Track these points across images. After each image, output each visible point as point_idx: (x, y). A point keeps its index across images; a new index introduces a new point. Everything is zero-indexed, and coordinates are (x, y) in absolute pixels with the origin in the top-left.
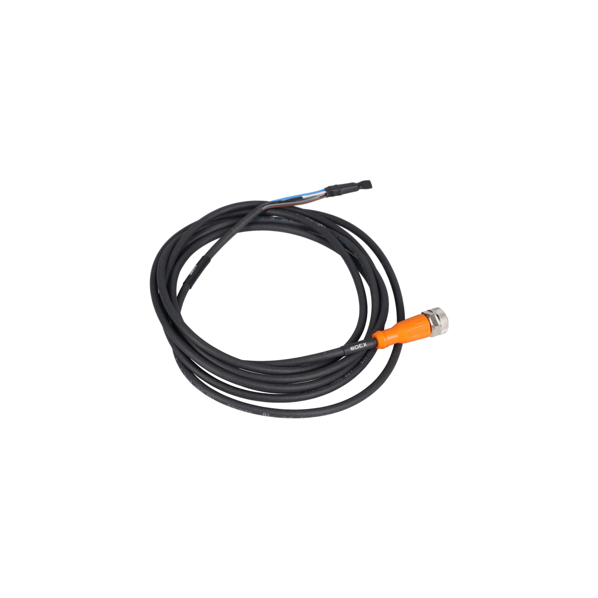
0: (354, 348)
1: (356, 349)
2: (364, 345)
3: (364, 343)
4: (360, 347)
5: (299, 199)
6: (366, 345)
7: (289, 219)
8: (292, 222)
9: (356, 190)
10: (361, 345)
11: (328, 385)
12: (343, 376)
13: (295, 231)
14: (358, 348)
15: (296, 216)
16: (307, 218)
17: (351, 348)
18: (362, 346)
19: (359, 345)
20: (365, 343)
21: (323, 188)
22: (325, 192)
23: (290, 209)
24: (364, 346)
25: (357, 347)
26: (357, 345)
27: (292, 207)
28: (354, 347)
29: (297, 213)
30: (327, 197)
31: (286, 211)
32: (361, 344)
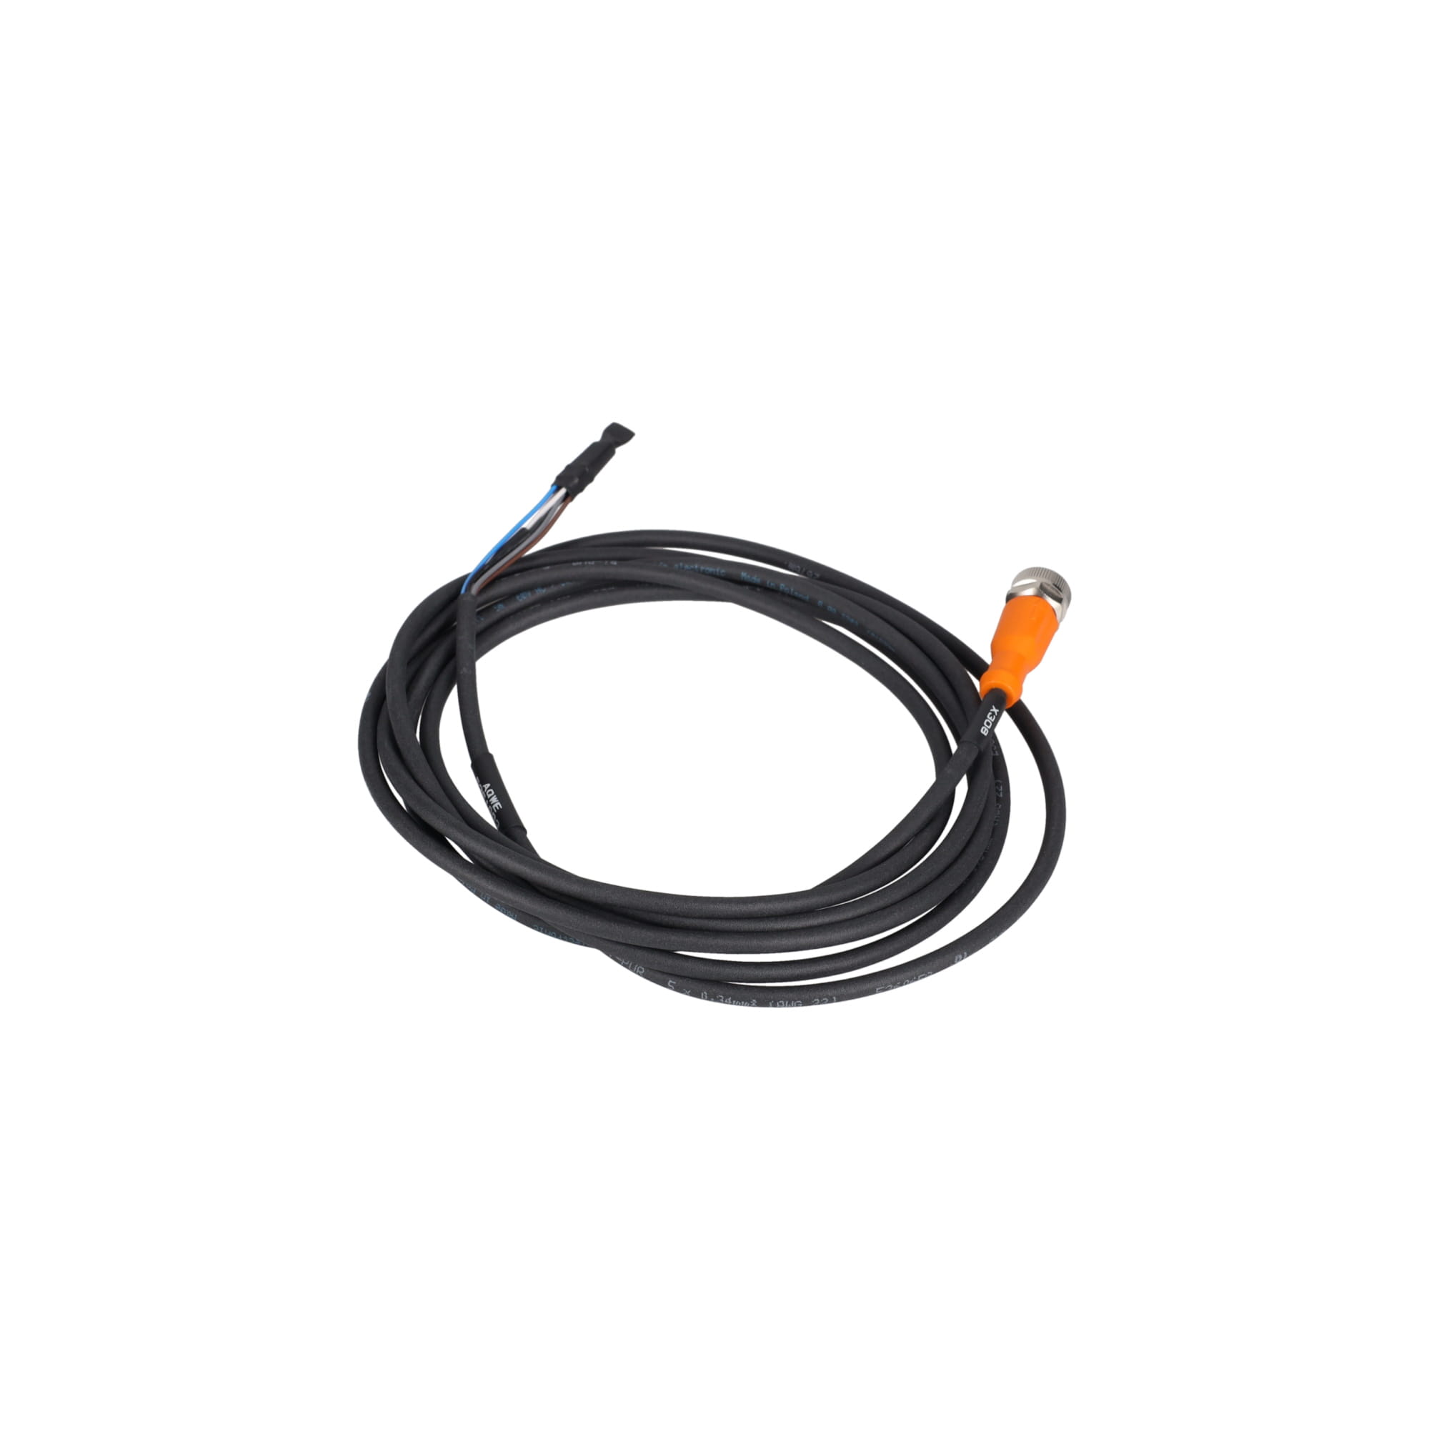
5: (520, 537)
7: (531, 588)
8: (541, 592)
9: (612, 453)
10: (990, 716)
13: (565, 606)
15: (548, 574)
16: (574, 564)
18: (994, 717)
20: (994, 707)
21: (547, 487)
23: (520, 566)
27: (522, 560)
29: (545, 565)
31: (517, 575)
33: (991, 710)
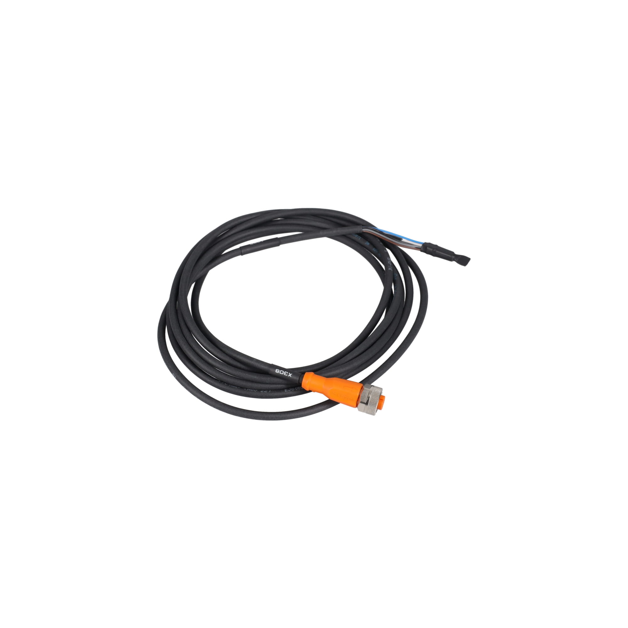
0: (279, 372)
1: (280, 373)
2: (289, 374)
3: (291, 374)
4: (284, 374)
5: (399, 239)
6: (291, 376)
9: (450, 259)
10: (286, 373)
11: (242, 388)
12: (259, 390)
14: (283, 374)
17: (276, 370)
18: (287, 375)
19: (285, 372)
22: (421, 245)
24: (289, 376)
25: (282, 372)
26: (283, 371)
28: (280, 370)
30: (421, 251)
32: (288, 373)
33: (289, 373)
